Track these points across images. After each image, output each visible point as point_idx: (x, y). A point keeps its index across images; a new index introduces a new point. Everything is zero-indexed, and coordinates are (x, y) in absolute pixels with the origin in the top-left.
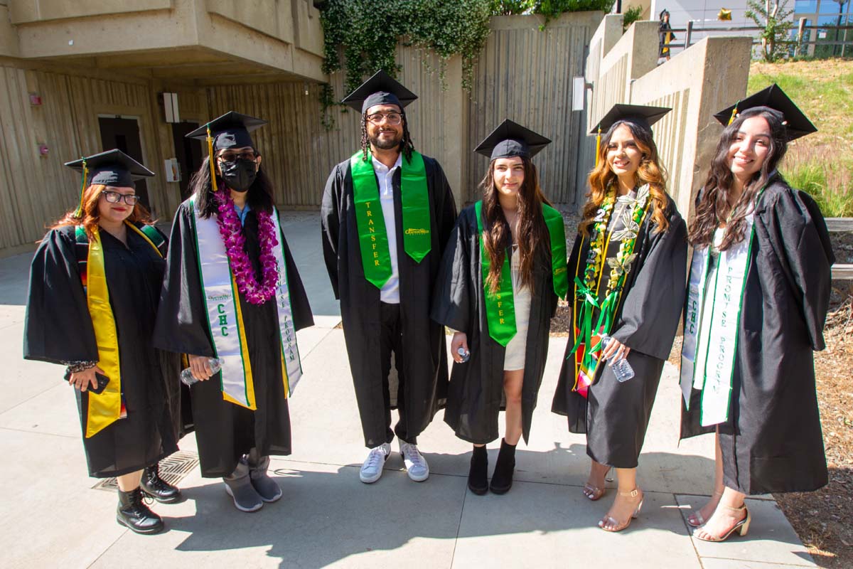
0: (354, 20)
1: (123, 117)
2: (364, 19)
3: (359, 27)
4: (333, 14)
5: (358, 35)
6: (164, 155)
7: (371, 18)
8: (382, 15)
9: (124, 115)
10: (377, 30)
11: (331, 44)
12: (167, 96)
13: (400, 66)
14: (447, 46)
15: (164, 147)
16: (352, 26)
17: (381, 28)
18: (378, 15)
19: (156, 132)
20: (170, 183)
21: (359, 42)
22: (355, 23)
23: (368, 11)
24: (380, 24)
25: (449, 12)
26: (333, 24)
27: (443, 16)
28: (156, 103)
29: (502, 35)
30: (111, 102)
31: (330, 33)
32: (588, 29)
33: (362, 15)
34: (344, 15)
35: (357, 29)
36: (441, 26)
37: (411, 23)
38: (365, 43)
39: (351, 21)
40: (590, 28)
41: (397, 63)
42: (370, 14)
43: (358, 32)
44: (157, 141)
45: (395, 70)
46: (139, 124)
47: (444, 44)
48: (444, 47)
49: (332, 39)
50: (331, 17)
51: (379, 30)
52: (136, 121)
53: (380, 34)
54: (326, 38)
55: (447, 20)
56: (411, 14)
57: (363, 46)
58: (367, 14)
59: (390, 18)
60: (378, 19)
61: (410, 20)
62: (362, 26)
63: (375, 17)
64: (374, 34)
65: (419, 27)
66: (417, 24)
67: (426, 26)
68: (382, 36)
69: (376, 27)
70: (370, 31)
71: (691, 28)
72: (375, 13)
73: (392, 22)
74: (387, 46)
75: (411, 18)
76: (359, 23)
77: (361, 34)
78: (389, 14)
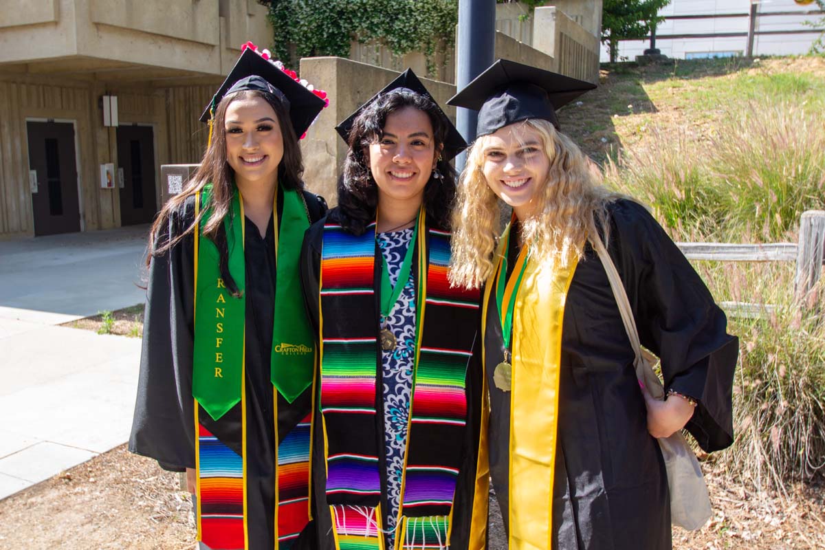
0: (300, 17)
1: (56, 121)
2: (313, 14)
3: (307, 24)
4: (282, 10)
5: (305, 32)
6: (100, 160)
7: (320, 14)
8: (331, 11)
9: (56, 118)
10: (327, 27)
11: (281, 41)
12: (106, 99)
14: (399, 42)
15: (102, 151)
16: (299, 22)
17: (332, 23)
18: (328, 10)
19: (93, 136)
20: (105, 189)
21: (308, 39)
22: (302, 19)
23: (317, 6)
24: (331, 19)
25: (400, 5)
26: (282, 20)
27: (394, 10)
28: (95, 106)
30: (42, 105)
31: (279, 30)
33: (312, 10)
34: (293, 12)
35: (304, 25)
36: (392, 21)
37: (361, 18)
38: (314, 41)
39: (298, 18)
42: (319, 9)
43: (305, 28)
44: (94, 144)
46: (75, 127)
47: (396, 40)
48: (396, 44)
49: (281, 37)
50: (279, 13)
51: (329, 25)
52: (72, 125)
53: (331, 31)
54: (276, 36)
55: (399, 14)
56: (359, 8)
57: (313, 44)
58: (316, 9)
59: (341, 13)
60: (327, 14)
61: (359, 15)
62: (310, 22)
63: (325, 11)
64: (323, 30)
65: (368, 22)
66: (367, 18)
67: (375, 21)
68: (333, 32)
69: (325, 23)
70: (320, 27)
71: (754, 13)
72: (324, 8)
73: (344, 17)
74: (339, 43)
75: (361, 12)
76: (307, 19)
77: (309, 30)
78: (338, 9)
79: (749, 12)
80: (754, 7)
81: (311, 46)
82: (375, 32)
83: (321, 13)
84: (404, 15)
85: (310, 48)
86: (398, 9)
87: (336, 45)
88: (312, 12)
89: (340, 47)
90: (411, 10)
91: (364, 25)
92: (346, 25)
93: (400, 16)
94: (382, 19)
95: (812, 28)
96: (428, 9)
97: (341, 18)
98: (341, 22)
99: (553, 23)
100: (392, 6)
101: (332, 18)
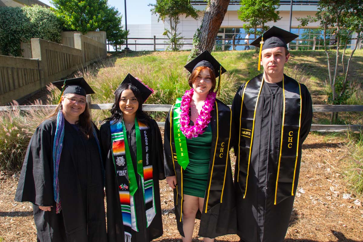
2: (4, 32)
3: (2, 35)
8: (11, 31)
13: (23, 50)
21: (3, 40)
23: (5, 29)
29: (68, 39)
32: (99, 38)
33: (3, 30)
37: (22, 34)
38: (6, 41)
40: (99, 37)
41: (22, 48)
42: (6, 30)
45: (21, 52)
51: (11, 36)
56: (21, 30)
57: (6, 42)
58: (5, 30)
59: (15, 31)
60: (9, 32)
61: (21, 33)
62: (3, 34)
63: (9, 31)
64: (9, 37)
65: (25, 35)
66: (25, 34)
67: (27, 35)
68: (13, 38)
69: (9, 35)
70: (7, 36)
71: (155, 38)
72: (8, 30)
73: (16, 33)
74: (16, 42)
75: (22, 32)
76: (2, 33)
77: (3, 37)
78: (14, 30)
79: (154, 38)
80: (155, 37)
81: (5, 42)
82: (28, 39)
83: (8, 31)
84: (37, 33)
85: (4, 43)
86: (35, 31)
87: (15, 42)
88: (4, 31)
89: (16, 43)
90: (40, 32)
91: (23, 36)
92: (17, 36)
93: (36, 34)
94: (30, 34)
95: (166, 43)
96: (46, 32)
97: (15, 34)
98: (15, 35)
99: (80, 39)
100: (33, 30)
101: (12, 33)
